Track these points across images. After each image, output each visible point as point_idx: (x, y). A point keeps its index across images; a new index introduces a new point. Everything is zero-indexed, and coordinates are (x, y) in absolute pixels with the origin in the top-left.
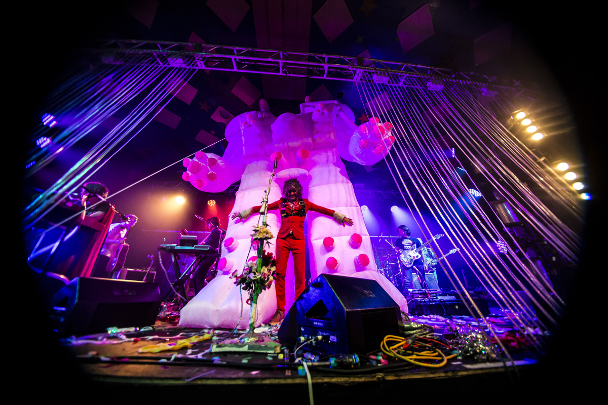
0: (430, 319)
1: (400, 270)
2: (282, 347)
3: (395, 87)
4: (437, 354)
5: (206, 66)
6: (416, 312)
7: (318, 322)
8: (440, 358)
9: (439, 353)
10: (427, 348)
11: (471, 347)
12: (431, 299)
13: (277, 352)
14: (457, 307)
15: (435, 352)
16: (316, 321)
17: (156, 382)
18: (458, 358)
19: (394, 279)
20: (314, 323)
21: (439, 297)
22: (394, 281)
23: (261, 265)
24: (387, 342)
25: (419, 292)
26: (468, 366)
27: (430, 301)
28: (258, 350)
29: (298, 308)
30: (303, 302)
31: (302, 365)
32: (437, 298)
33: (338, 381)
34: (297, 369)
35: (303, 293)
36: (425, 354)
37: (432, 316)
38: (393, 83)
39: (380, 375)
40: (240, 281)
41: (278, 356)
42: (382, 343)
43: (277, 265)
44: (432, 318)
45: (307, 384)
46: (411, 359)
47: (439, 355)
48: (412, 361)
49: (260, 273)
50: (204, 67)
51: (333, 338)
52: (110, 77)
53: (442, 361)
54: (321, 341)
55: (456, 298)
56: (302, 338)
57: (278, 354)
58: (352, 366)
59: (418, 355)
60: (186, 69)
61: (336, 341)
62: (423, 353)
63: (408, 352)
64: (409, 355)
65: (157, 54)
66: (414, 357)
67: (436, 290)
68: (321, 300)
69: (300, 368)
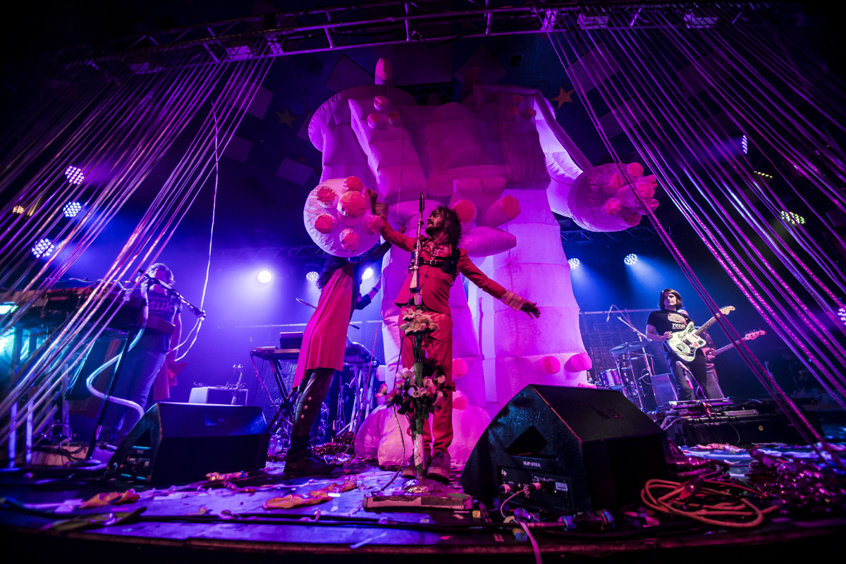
0: (712, 451)
1: (649, 369)
2: (473, 499)
3: (623, 31)
4: (743, 506)
5: (284, 51)
6: (685, 440)
7: (531, 461)
8: (749, 513)
9: (747, 505)
10: (723, 498)
11: (804, 494)
12: (712, 415)
13: (468, 507)
14: (761, 428)
15: (739, 503)
16: (527, 460)
17: (307, 549)
18: (781, 512)
19: (639, 385)
20: (525, 463)
21: (727, 413)
22: (639, 388)
23: (421, 374)
24: (650, 490)
25: (690, 405)
26: (802, 524)
27: (710, 420)
28: (436, 505)
29: (492, 439)
30: (499, 431)
31: (520, 527)
32: (723, 415)
33: (581, 551)
34: (511, 533)
35: (499, 416)
36: (720, 508)
37: (714, 445)
38: (618, 25)
39: (651, 542)
40: (393, 400)
41: (471, 514)
42: (643, 492)
43: (447, 373)
44: (717, 449)
45: (533, 555)
46: (700, 516)
47: (747, 509)
48: (703, 519)
49: (423, 386)
50: (281, 52)
51: (561, 486)
52: (149, 96)
53: (754, 517)
54: (540, 490)
55: (760, 413)
56: (507, 487)
57: (471, 511)
58: (602, 528)
59: (709, 510)
60: (256, 60)
61: (567, 490)
62: (719, 506)
63: (691, 505)
64: (694, 509)
65: (209, 45)
66: (703, 512)
67: (721, 401)
68: (533, 427)
69: (516, 531)
